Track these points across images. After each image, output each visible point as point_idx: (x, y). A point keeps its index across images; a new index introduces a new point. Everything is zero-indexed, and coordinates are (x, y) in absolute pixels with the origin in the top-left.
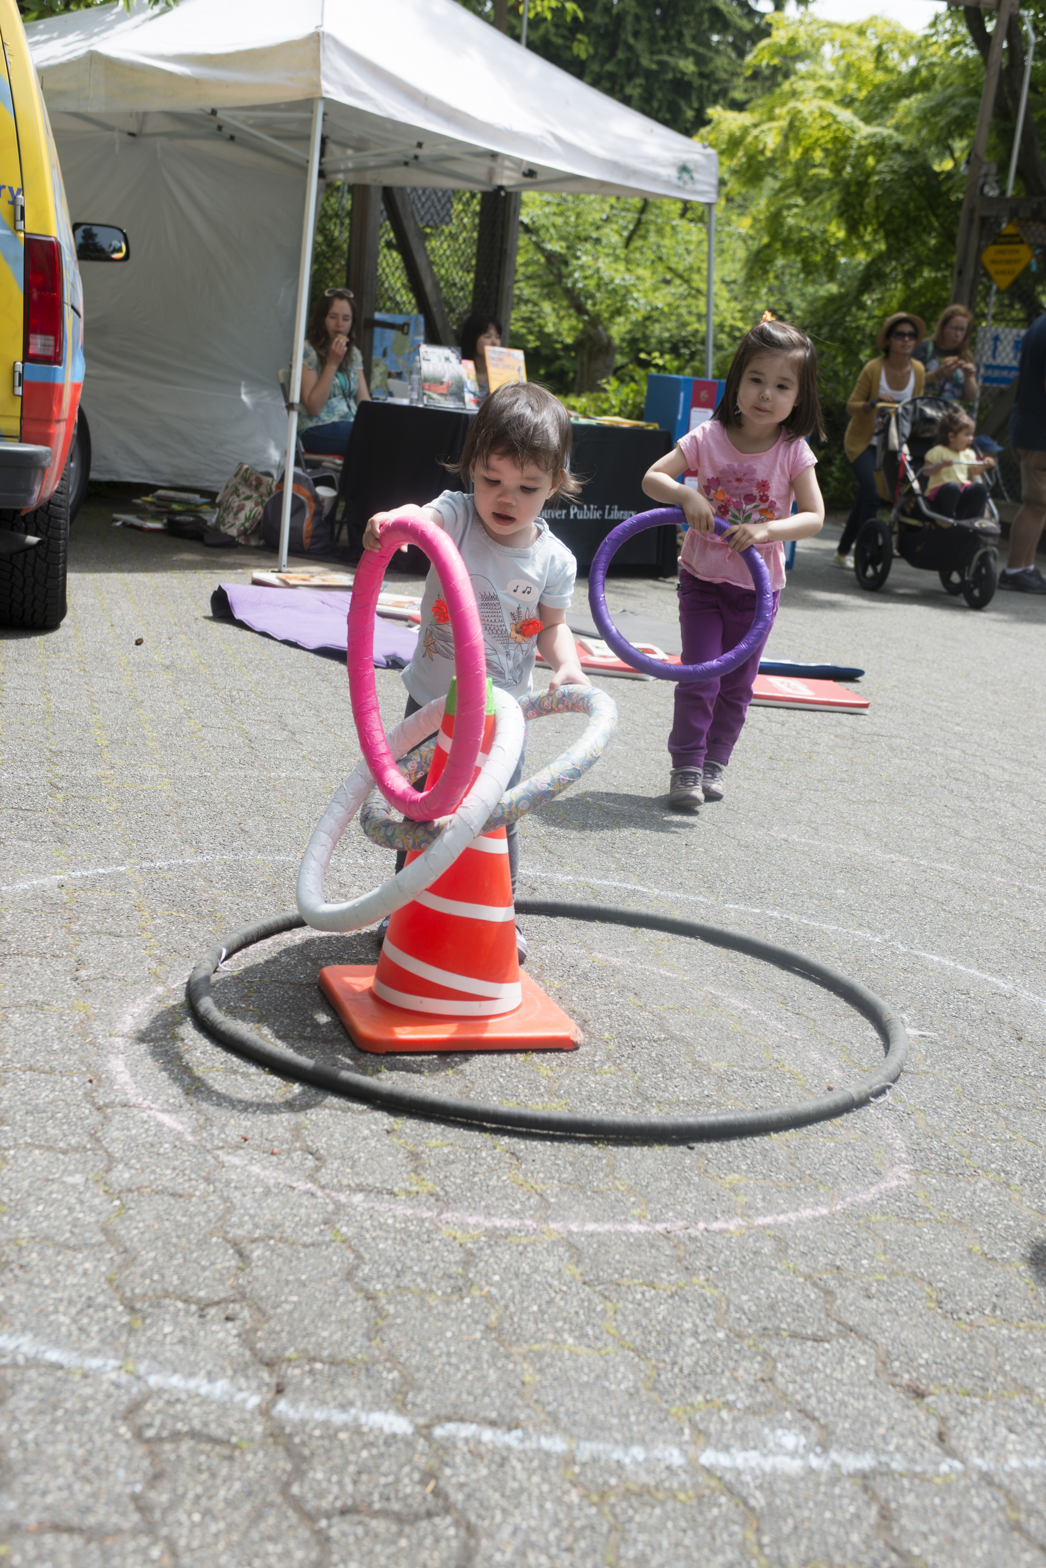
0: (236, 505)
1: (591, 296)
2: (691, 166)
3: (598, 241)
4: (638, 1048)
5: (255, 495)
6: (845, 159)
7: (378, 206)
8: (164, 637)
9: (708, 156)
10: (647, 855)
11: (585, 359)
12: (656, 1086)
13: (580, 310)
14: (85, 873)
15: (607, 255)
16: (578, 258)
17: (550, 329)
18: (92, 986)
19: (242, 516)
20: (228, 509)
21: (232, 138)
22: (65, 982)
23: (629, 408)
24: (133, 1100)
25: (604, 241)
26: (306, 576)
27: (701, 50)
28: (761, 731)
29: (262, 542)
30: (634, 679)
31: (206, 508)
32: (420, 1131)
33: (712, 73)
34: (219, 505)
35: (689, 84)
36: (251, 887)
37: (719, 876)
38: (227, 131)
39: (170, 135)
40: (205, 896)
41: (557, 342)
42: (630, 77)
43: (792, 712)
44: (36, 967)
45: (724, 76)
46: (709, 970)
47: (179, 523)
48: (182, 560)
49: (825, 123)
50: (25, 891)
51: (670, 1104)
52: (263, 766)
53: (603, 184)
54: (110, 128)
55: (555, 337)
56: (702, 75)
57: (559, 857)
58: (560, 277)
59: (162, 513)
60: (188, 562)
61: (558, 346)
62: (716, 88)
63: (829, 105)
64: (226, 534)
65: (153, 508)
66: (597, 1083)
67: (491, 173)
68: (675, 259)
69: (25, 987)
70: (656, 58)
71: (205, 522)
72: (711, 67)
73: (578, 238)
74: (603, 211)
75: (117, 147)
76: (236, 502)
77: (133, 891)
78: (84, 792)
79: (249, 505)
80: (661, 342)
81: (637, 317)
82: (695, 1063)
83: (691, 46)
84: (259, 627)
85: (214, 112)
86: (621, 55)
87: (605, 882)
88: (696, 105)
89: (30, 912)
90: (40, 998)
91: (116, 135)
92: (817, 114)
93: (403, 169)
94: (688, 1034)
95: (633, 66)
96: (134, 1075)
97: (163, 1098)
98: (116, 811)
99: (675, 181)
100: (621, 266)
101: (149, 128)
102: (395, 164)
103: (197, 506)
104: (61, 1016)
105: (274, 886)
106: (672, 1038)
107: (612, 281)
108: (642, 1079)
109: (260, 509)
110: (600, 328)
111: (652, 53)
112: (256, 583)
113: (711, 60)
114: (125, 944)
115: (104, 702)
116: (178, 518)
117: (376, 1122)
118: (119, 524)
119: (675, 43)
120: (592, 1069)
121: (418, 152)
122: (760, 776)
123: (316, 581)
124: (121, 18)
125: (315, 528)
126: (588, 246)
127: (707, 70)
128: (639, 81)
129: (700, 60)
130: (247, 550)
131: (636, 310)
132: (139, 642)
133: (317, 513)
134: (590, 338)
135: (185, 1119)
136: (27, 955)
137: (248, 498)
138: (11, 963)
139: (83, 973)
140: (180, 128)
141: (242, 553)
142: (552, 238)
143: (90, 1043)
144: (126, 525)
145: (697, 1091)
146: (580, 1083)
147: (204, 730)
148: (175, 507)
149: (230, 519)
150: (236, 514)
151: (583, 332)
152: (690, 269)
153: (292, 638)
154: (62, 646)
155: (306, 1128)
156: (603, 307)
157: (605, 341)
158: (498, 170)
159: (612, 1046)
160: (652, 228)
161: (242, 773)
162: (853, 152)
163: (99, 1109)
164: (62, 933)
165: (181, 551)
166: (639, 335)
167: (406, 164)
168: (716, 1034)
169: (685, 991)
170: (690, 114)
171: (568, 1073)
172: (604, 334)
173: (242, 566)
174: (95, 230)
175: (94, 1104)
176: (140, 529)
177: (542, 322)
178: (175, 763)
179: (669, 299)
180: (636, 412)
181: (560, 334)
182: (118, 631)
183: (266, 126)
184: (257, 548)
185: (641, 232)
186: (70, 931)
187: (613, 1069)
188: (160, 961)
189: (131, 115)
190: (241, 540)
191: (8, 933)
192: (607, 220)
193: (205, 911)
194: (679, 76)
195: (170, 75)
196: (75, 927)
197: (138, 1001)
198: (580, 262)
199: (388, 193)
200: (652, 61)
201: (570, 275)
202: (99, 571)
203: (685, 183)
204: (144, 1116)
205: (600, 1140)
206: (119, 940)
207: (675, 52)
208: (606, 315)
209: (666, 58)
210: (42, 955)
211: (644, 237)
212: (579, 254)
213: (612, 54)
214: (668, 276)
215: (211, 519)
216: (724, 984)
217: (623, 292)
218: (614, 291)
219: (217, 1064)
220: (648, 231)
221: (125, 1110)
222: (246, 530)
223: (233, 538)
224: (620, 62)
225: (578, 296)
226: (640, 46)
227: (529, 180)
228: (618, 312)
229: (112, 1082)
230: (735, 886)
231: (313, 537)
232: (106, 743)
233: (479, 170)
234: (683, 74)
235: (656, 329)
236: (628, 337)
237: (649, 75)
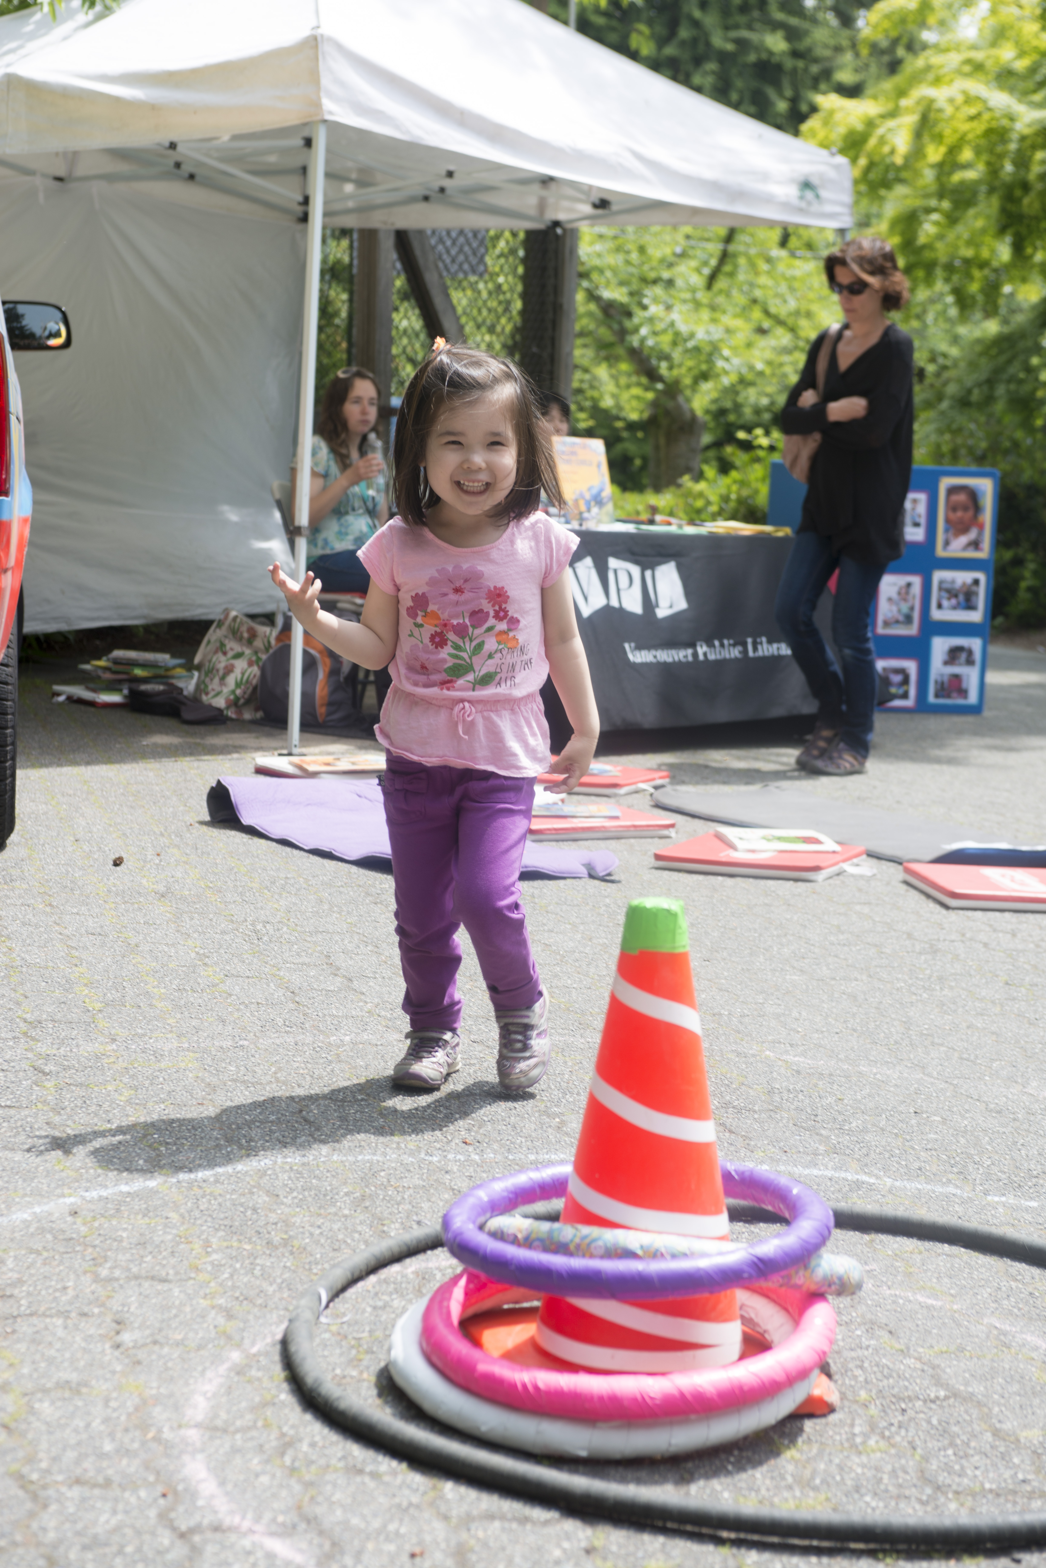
0: (221, 666)
1: (667, 358)
2: (815, 181)
3: (670, 283)
4: (911, 1413)
5: (248, 651)
6: (1001, 156)
7: (389, 256)
8: (150, 854)
9: (837, 167)
10: (865, 1130)
11: (662, 441)
12: (947, 1468)
13: (652, 375)
14: (104, 1193)
15: (684, 301)
16: (645, 308)
17: (607, 402)
18: (141, 1355)
19: (231, 680)
20: (211, 672)
21: (192, 177)
22: (103, 1351)
23: (732, 505)
24: (228, 1521)
25: (679, 283)
26: (329, 759)
27: (794, 21)
28: (986, 945)
29: (259, 715)
30: (796, 880)
31: (180, 671)
32: (632, 1549)
33: (809, 50)
34: (198, 668)
35: (779, 68)
36: (333, 1203)
37: (970, 1156)
38: (187, 169)
39: (110, 178)
40: (273, 1217)
41: (618, 418)
42: (698, 61)
43: (1023, 917)
44: (60, 1332)
45: (827, 53)
46: (985, 1293)
47: (145, 694)
48: (155, 745)
49: (973, 111)
50: (27, 1224)
51: (974, 1495)
52: (317, 1028)
53: (695, 211)
54: (29, 172)
55: (614, 412)
56: (796, 54)
57: (745, 1137)
58: (622, 333)
59: (120, 681)
60: (163, 746)
61: (619, 424)
62: (815, 69)
63: (977, 87)
64: (210, 707)
65: (108, 676)
66: (863, 1466)
67: (542, 205)
68: (778, 301)
69: (51, 1361)
70: (734, 34)
71: (180, 690)
72: (807, 42)
73: (644, 280)
74: (677, 243)
75: (41, 196)
76: (221, 662)
77: (172, 1215)
78: (80, 1078)
79: (240, 665)
80: (758, 411)
81: (726, 381)
82: (996, 1433)
83: (779, 16)
84: (277, 832)
85: (173, 146)
86: (684, 33)
87: (815, 1172)
88: (788, 93)
89: (38, 1253)
90: (74, 1377)
91: (38, 181)
92: (960, 99)
93: (422, 206)
94: (977, 1388)
95: (701, 48)
96: (222, 1483)
97: (268, 1516)
98: (129, 1102)
99: (795, 201)
100: (705, 314)
101: (81, 170)
102: (412, 200)
103: (168, 669)
104: (107, 1401)
105: (363, 1198)
106: (956, 1395)
107: (692, 335)
108: (926, 1459)
109: (255, 670)
110: (681, 399)
111: (727, 28)
112: (262, 771)
113: (806, 33)
114: (176, 1292)
115: (85, 948)
116: (144, 687)
117: (568, 1537)
118: (62, 698)
119: (756, 14)
120: (853, 1446)
121: (447, 183)
122: (997, 1010)
123: (344, 765)
124: (44, 28)
125: (333, 692)
126: (658, 290)
127: (802, 45)
128: (711, 66)
129: (792, 35)
130: (241, 726)
131: (726, 373)
132: (117, 863)
133: (334, 672)
134: (667, 413)
135: (304, 1545)
136: (44, 1315)
137: (238, 656)
138: (24, 1327)
139: (126, 1337)
140: (123, 167)
141: (233, 731)
142: (608, 283)
143: (154, 1439)
144: (73, 701)
145: (1007, 1474)
146: (841, 1468)
147: (229, 981)
148: (138, 672)
149: (214, 685)
150: (223, 679)
151: (655, 404)
152: (797, 313)
153: (325, 846)
154: (15, 873)
155: (472, 1550)
156: (683, 370)
157: (688, 416)
158: (551, 201)
159: (873, 1410)
160: (742, 261)
161: (290, 1040)
162: (1013, 146)
163: (182, 1536)
164: (87, 1279)
165: (151, 732)
166: (728, 404)
167: (426, 198)
168: (1016, 1387)
169: (959, 1325)
170: (782, 106)
171: (820, 1453)
172: (685, 406)
173: (237, 749)
174: (21, 309)
175: (174, 1529)
176: (92, 704)
177: (595, 394)
178: (197, 1030)
179: (769, 355)
180: (743, 510)
181: (620, 408)
182: (86, 847)
183: (237, 159)
184: (255, 723)
185: (727, 268)
186: (97, 1279)
187: (883, 1444)
188: (230, 1315)
189: (57, 154)
190: (231, 713)
191: (13, 1285)
192: (683, 255)
193: (277, 1240)
194: (764, 56)
195: (117, 100)
196: (104, 1272)
197: (209, 1374)
198: (646, 314)
199: (402, 239)
200: (727, 40)
201: (636, 330)
202: (46, 766)
203: (809, 203)
204: (246, 1543)
205: (885, 1552)
206: (166, 1286)
207: (758, 25)
208: (687, 381)
209: (745, 34)
210: (65, 1315)
211: (732, 275)
212: (646, 301)
213: (672, 33)
214: (766, 324)
215: (189, 685)
216: (1011, 1313)
217: (708, 349)
218: (697, 349)
219: (334, 1462)
220: (736, 266)
221: (218, 1536)
222: (237, 699)
223: (220, 710)
224: (683, 43)
225: (648, 359)
226: (710, 20)
227: (600, 212)
228: (705, 376)
229: (194, 1495)
230: (995, 1169)
231: (330, 704)
232: (98, 1006)
233: (528, 201)
234: (771, 53)
235: (753, 397)
236: (714, 407)
237: (723, 57)
